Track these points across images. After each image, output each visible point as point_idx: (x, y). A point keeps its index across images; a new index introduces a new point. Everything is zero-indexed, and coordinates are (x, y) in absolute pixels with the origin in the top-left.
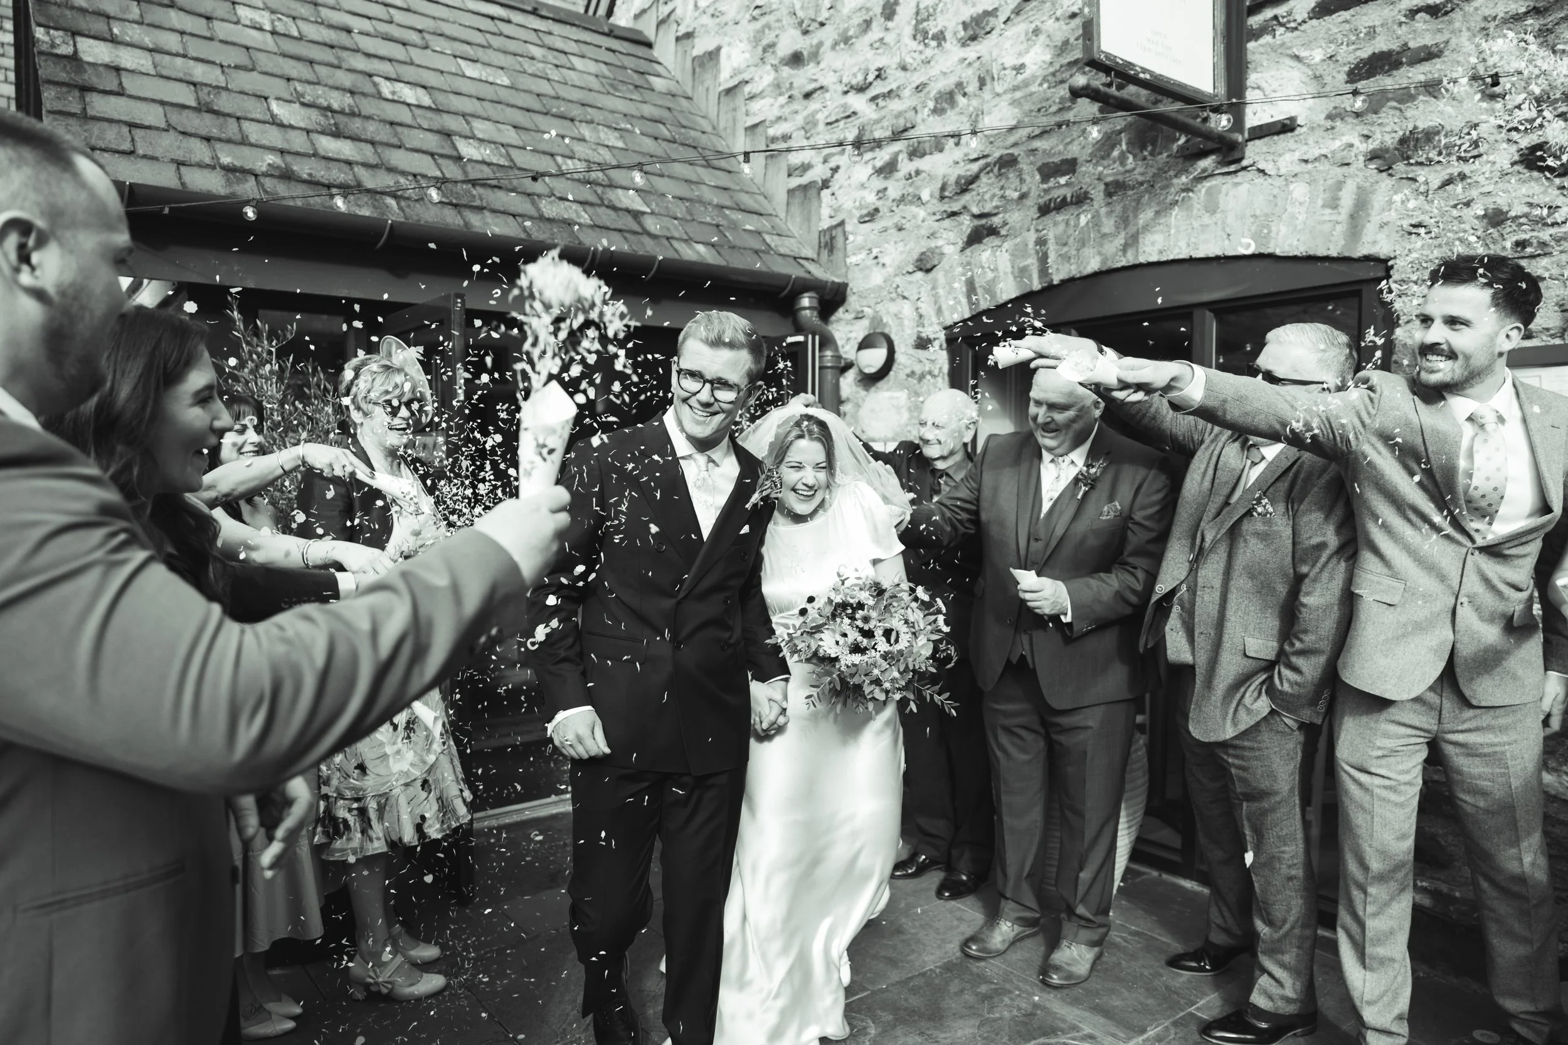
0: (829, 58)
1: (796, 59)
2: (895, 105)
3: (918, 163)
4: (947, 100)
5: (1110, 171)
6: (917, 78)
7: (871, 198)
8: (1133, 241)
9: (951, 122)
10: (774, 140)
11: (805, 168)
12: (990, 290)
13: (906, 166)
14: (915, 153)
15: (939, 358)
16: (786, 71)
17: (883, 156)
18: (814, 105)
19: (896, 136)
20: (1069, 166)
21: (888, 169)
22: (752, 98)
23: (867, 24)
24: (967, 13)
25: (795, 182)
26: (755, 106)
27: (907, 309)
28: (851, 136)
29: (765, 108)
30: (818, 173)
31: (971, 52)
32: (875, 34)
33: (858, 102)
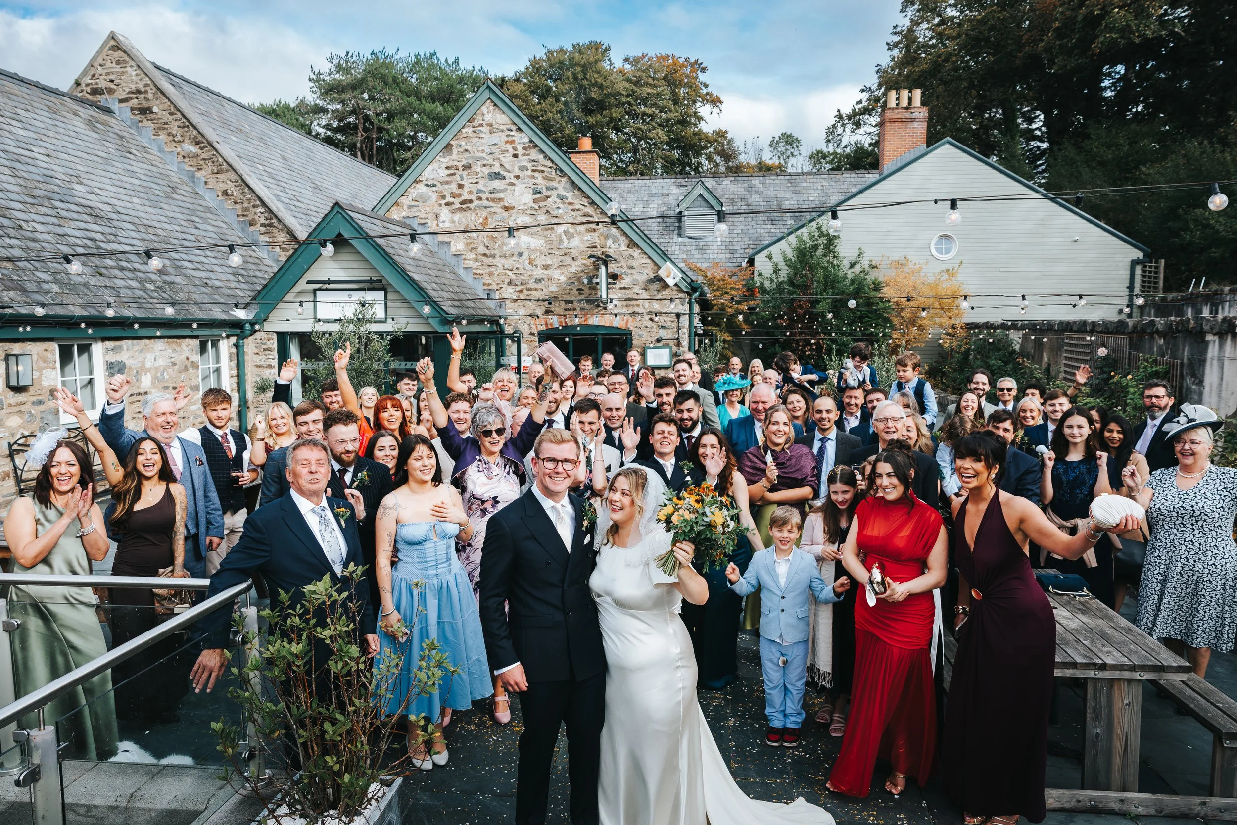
0: (497, 258)
1: (485, 255)
2: (522, 277)
3: (529, 293)
4: (538, 281)
5: (582, 306)
6: (529, 273)
7: (515, 298)
8: (586, 320)
9: (539, 286)
10: (476, 274)
11: (489, 284)
12: (551, 324)
13: (525, 292)
14: (528, 290)
15: (537, 339)
16: (480, 257)
17: (519, 288)
18: (492, 269)
19: (522, 284)
20: (571, 302)
21: (521, 291)
22: (465, 259)
23: (513, 255)
24: (544, 263)
25: (486, 287)
26: (467, 262)
27: (526, 326)
28: (507, 280)
29: (470, 264)
30: (494, 287)
31: (546, 272)
32: (515, 258)
33: (510, 273)
